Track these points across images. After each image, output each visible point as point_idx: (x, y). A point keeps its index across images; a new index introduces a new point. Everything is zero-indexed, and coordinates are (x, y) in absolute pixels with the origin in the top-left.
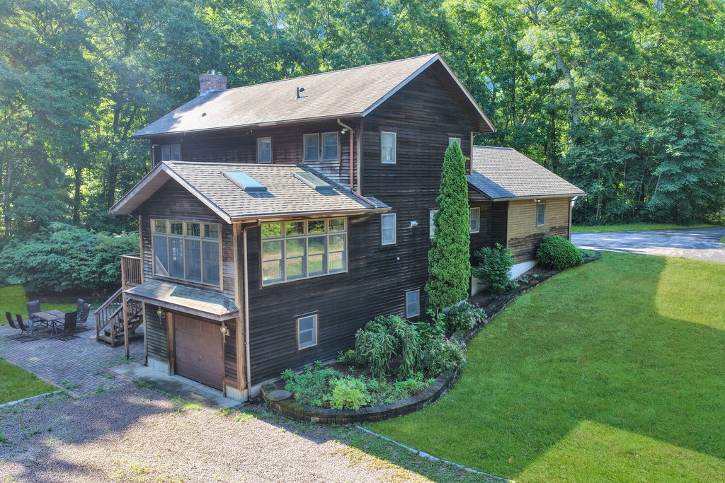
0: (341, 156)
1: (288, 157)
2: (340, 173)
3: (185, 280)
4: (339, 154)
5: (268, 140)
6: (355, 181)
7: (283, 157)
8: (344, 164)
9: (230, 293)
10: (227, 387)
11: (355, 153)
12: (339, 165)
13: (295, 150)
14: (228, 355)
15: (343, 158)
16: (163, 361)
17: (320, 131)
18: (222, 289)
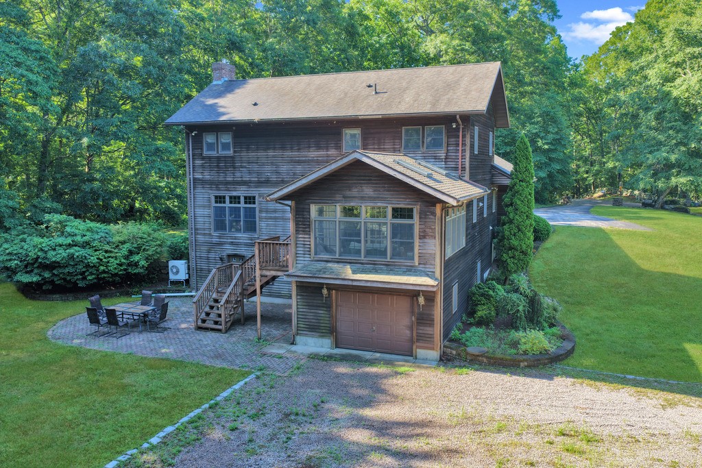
0: (448, 147)
1: (382, 147)
2: (445, 162)
3: (363, 258)
4: (445, 145)
5: (357, 131)
6: (463, 169)
7: (376, 147)
8: (450, 154)
9: (427, 266)
10: (418, 350)
11: (464, 145)
12: (445, 155)
13: (392, 141)
14: (419, 321)
15: (449, 148)
16: (322, 337)
17: (423, 125)
18: (417, 264)
